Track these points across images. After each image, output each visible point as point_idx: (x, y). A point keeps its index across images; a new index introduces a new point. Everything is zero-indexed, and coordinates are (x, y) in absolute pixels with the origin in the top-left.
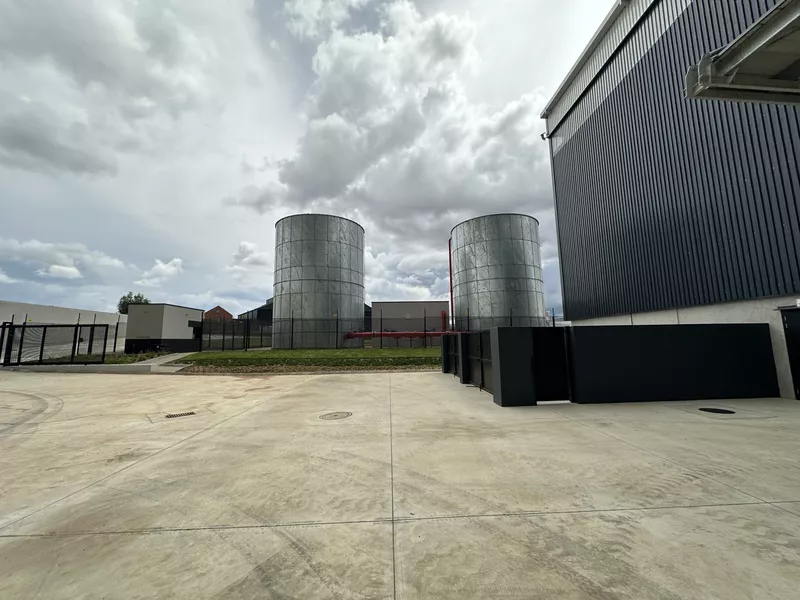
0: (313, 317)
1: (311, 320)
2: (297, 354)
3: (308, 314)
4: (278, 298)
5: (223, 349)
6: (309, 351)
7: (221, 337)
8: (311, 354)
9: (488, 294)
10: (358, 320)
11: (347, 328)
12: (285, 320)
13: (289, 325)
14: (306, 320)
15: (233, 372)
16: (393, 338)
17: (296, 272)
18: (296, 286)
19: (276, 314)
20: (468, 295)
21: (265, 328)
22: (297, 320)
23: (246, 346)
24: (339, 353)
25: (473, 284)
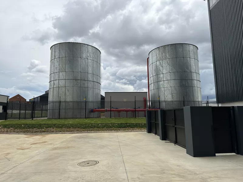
0: (72, 100)
1: (71, 102)
2: (62, 122)
3: (69, 99)
4: (52, 90)
5: (19, 118)
6: (69, 120)
7: (18, 111)
8: (71, 122)
9: (170, 88)
10: (97, 102)
11: (91, 106)
12: (56, 102)
13: (57, 105)
14: (68, 102)
15: (24, 132)
16: (117, 112)
17: (62, 75)
18: (62, 83)
19: (50, 99)
20: (158, 88)
21: (44, 107)
22: (63, 102)
23: (32, 117)
24: (87, 121)
25: (161, 83)
